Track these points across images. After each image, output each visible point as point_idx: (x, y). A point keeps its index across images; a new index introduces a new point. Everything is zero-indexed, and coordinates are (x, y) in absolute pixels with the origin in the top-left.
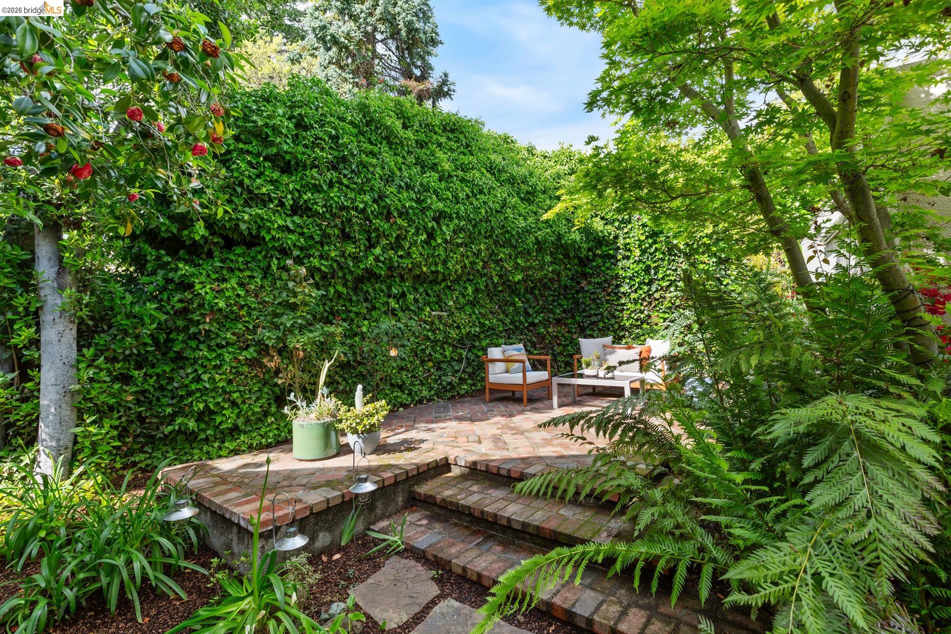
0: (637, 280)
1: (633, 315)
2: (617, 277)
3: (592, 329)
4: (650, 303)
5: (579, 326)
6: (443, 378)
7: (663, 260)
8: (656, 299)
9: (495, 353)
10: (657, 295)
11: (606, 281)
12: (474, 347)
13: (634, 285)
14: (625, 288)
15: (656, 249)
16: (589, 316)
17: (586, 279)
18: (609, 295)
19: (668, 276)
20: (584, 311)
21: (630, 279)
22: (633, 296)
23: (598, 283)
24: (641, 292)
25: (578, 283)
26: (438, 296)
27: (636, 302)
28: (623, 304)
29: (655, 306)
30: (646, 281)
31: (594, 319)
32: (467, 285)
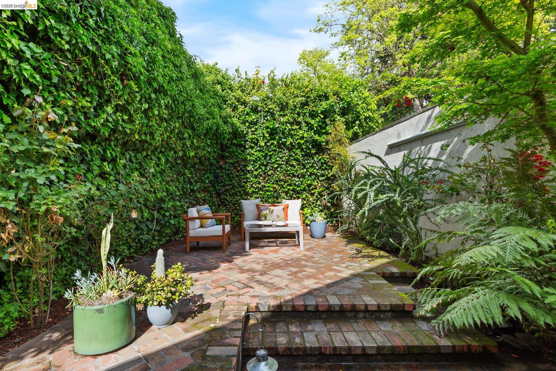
0: (259, 162)
1: (254, 185)
2: (245, 160)
3: (225, 195)
4: (265, 178)
5: (217, 192)
6: (141, 236)
7: (275, 151)
8: (269, 175)
9: (193, 212)
10: (270, 173)
11: (237, 162)
12: (162, 208)
13: (256, 166)
14: (250, 168)
15: (272, 144)
16: (224, 186)
17: (223, 160)
18: (238, 171)
19: (277, 161)
20: (222, 182)
21: (254, 161)
22: (256, 173)
23: (232, 163)
24: (260, 170)
25: (218, 162)
26: (140, 164)
27: (256, 177)
28: (247, 178)
29: (268, 180)
30: (265, 163)
31: (228, 187)
32: (160, 156)
